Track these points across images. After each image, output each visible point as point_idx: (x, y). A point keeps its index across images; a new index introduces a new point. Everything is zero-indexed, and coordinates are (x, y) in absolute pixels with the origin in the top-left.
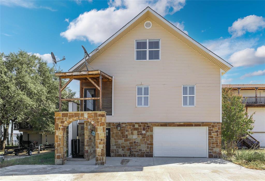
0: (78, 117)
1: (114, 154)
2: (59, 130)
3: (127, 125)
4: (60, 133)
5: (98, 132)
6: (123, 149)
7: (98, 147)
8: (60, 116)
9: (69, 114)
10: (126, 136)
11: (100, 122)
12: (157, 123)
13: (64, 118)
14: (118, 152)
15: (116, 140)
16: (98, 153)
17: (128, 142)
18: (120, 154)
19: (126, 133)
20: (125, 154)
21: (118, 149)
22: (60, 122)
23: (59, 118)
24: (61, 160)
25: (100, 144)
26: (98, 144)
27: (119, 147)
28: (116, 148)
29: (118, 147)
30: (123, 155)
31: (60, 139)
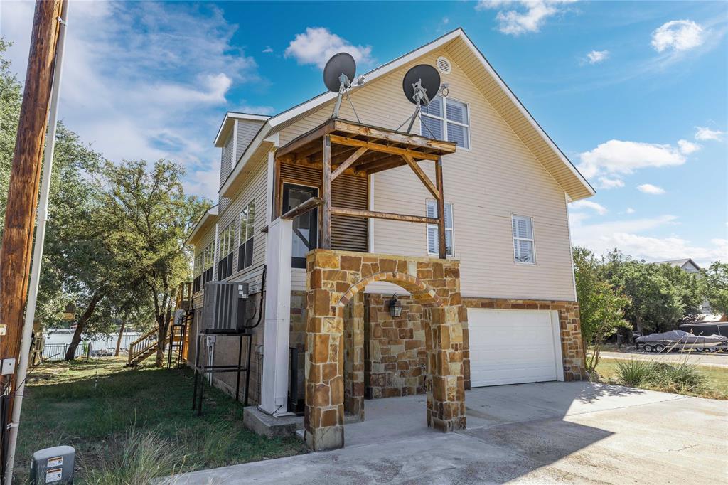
0: (391, 273)
1: (380, 388)
2: (331, 313)
3: (411, 303)
4: (335, 325)
5: (447, 324)
6: (402, 373)
7: (448, 373)
8: (335, 267)
9: (362, 262)
10: (409, 334)
11: (450, 293)
12: (476, 298)
13: (347, 271)
14: (390, 383)
15: (384, 344)
16: (450, 388)
17: (415, 349)
18: (396, 387)
19: (410, 325)
20: (408, 386)
21: (390, 372)
22: (335, 288)
23: (330, 271)
24: (336, 430)
25: (452, 360)
26: (449, 360)
27: (394, 368)
28: (386, 369)
29: (391, 367)
30: (404, 389)
31: (334, 350)
